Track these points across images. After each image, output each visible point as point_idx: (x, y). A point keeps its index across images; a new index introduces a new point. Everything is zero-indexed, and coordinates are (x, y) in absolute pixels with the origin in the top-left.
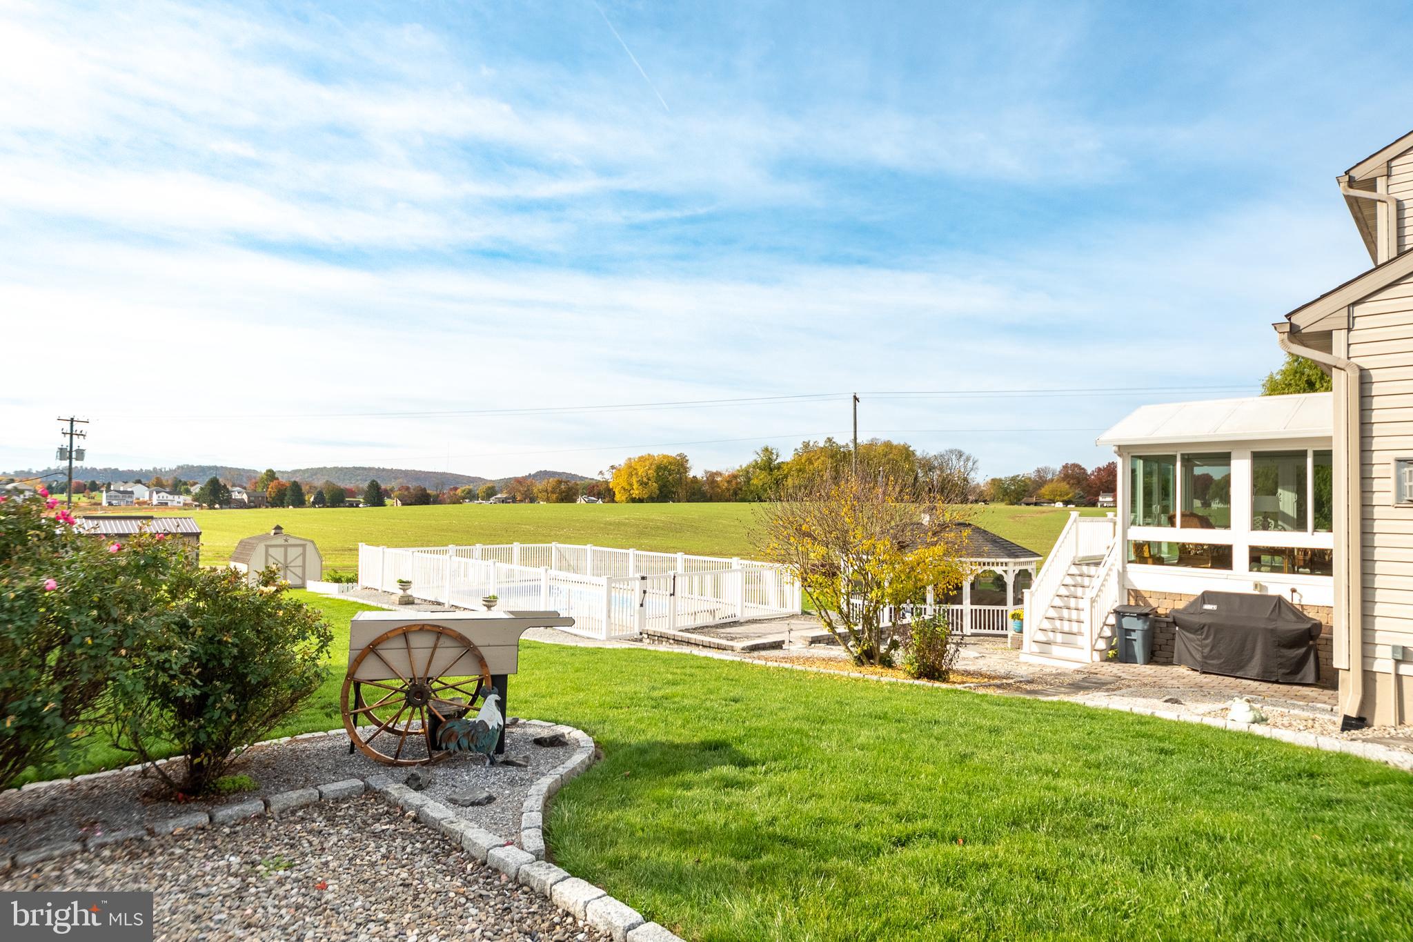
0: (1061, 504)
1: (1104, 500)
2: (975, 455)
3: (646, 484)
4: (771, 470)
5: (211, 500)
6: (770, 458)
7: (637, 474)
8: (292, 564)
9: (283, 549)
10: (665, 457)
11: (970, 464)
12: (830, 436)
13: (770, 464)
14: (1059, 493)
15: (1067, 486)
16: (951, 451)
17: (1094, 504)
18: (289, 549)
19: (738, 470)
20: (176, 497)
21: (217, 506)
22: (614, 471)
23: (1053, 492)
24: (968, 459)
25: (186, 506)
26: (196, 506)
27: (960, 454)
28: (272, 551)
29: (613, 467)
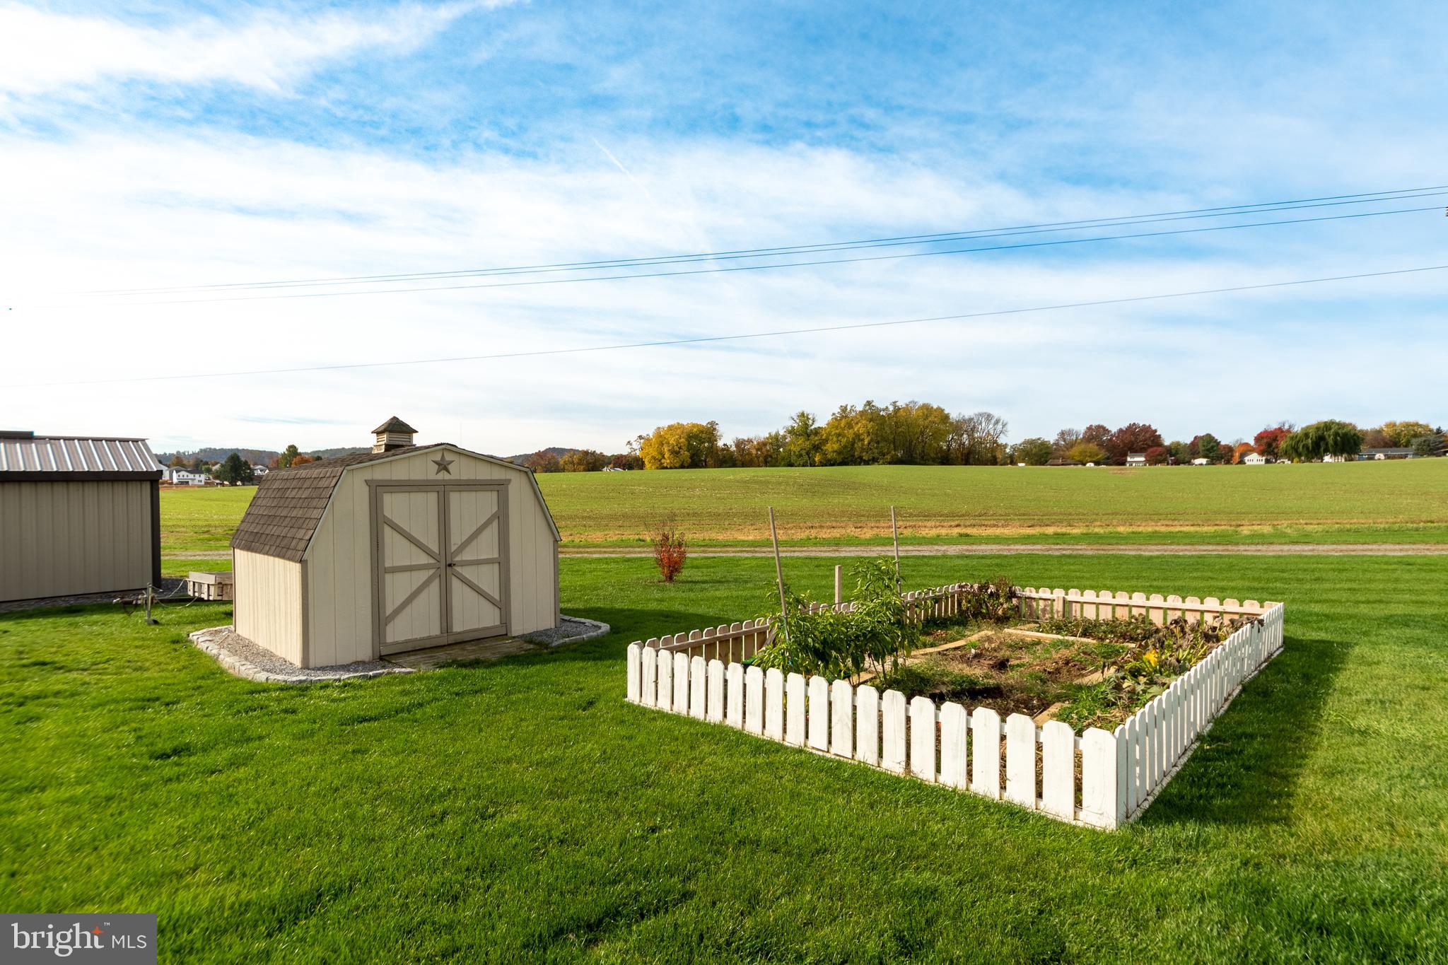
0: (1092, 465)
1: (1132, 460)
2: (1004, 418)
3: (677, 453)
4: (808, 436)
5: (232, 477)
6: (806, 424)
7: (668, 443)
8: (467, 556)
9: (433, 497)
10: (694, 425)
11: (999, 427)
12: (870, 399)
13: (807, 428)
14: (1089, 454)
15: (1096, 447)
16: (981, 415)
17: (1123, 463)
18: (454, 497)
19: (767, 438)
20: (197, 476)
21: (239, 483)
22: (642, 441)
23: (1082, 453)
24: (997, 422)
25: (208, 484)
26: (217, 484)
27: (989, 417)
28: (394, 505)
29: (640, 437)
